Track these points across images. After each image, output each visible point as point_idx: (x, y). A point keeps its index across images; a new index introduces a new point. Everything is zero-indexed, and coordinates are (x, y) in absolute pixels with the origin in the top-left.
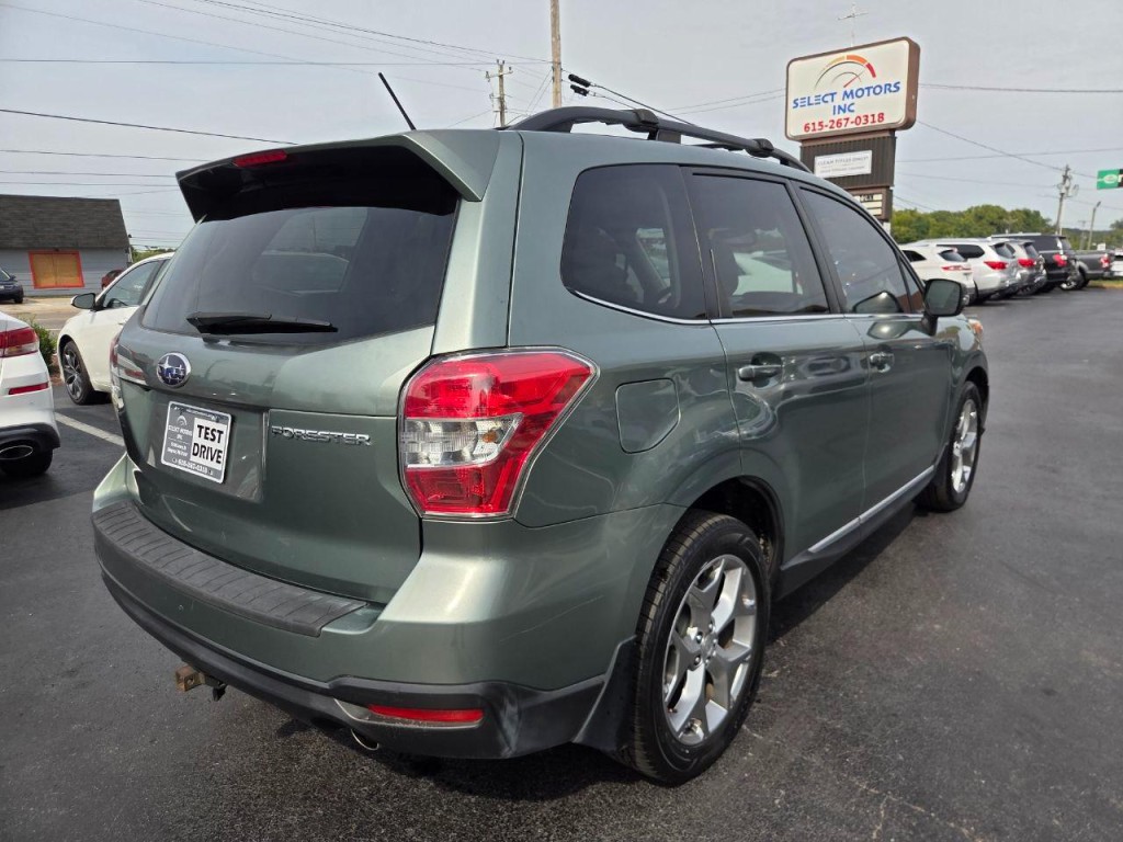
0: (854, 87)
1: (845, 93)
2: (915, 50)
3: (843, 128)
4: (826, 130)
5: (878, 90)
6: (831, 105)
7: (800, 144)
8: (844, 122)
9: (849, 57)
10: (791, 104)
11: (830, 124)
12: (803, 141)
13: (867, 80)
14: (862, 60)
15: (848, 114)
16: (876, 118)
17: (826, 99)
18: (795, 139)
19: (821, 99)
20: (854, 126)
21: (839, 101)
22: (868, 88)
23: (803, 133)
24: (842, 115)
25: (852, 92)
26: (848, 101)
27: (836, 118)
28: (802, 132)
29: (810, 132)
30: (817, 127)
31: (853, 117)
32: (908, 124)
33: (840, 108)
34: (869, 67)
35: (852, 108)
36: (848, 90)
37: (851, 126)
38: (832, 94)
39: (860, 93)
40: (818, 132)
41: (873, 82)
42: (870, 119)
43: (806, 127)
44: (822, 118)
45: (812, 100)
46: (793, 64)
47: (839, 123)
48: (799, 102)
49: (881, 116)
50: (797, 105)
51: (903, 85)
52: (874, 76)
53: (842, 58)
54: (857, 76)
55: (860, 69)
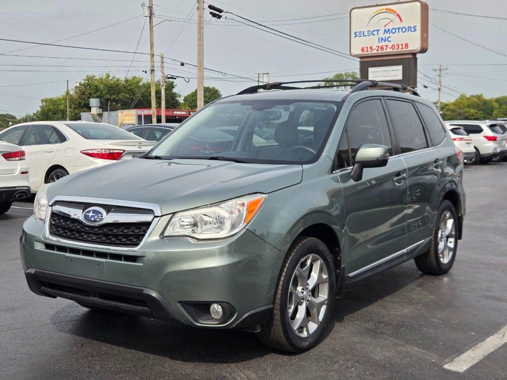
0: (390, 27)
1: (385, 30)
2: (425, 8)
3: (384, 51)
4: (374, 51)
5: (404, 30)
6: (376, 37)
7: (359, 60)
8: (385, 48)
9: (386, 9)
10: (353, 35)
11: (377, 48)
12: (361, 58)
13: (397, 24)
14: (394, 12)
15: (387, 43)
16: (404, 46)
17: (374, 33)
18: (356, 56)
19: (371, 33)
20: (391, 50)
21: (381, 35)
22: (399, 28)
23: (360, 52)
24: (384, 44)
25: (389, 30)
26: (387, 35)
27: (380, 45)
29: (365, 53)
30: (369, 50)
31: (390, 45)
32: (424, 50)
33: (382, 39)
34: (398, 15)
35: (389, 39)
36: (387, 28)
37: (389, 50)
38: (378, 31)
39: (394, 31)
40: (370, 53)
41: (401, 25)
42: (400, 47)
43: (363, 50)
44: (372, 44)
45: (366, 33)
46: (354, 11)
47: (382, 48)
48: (357, 34)
49: (407, 45)
50: (357, 36)
51: (418, 28)
52: (401, 21)
53: (383, 9)
54: (392, 21)
55: (393, 17)
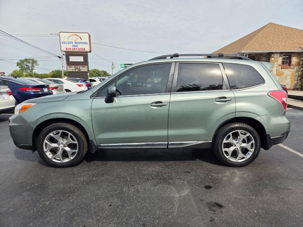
0: (77, 41)
1: (75, 42)
2: (89, 36)
3: (76, 50)
4: (72, 50)
5: (83, 43)
6: (72, 45)
7: (65, 53)
8: (76, 49)
9: (75, 34)
10: (61, 43)
11: (72, 49)
12: (66, 52)
13: (80, 40)
14: (78, 36)
17: (71, 43)
18: (64, 51)
19: (69, 43)
20: (78, 50)
21: (74, 44)
22: (81, 42)
24: (75, 47)
25: (77, 42)
26: (76, 44)
28: (65, 50)
29: (67, 50)
31: (78, 48)
32: (90, 52)
33: (74, 46)
34: (80, 37)
35: (77, 46)
36: (76, 42)
38: (72, 42)
39: (79, 43)
40: (69, 51)
42: (82, 49)
44: (70, 47)
45: (67, 43)
46: (61, 33)
47: (74, 49)
49: (84, 49)
50: (63, 43)
51: (88, 43)
52: (81, 40)
53: (73, 34)
55: (78, 38)
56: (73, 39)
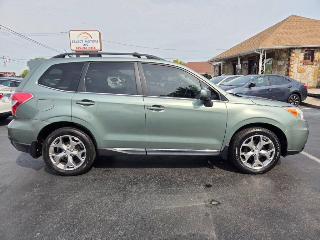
1: (85, 41)
2: (100, 34)
4: (82, 49)
5: (93, 42)
6: (82, 43)
8: (86, 48)
9: (85, 33)
10: (71, 42)
12: (76, 51)
13: (90, 39)
14: (88, 34)
15: (87, 46)
16: (94, 48)
17: (81, 42)
18: (74, 50)
21: (84, 43)
22: (91, 41)
23: (76, 49)
24: (85, 46)
26: (86, 43)
27: (84, 46)
29: (78, 49)
31: (88, 47)
32: (101, 50)
34: (90, 36)
36: (86, 40)
37: (88, 49)
39: (89, 42)
40: (80, 50)
41: (92, 40)
42: (92, 48)
43: (76, 48)
44: (81, 46)
45: (77, 42)
46: (71, 32)
47: (84, 48)
48: (73, 41)
50: (73, 42)
51: (99, 41)
52: (92, 38)
53: (83, 33)
54: (88, 38)
55: (88, 36)
56: (83, 37)
